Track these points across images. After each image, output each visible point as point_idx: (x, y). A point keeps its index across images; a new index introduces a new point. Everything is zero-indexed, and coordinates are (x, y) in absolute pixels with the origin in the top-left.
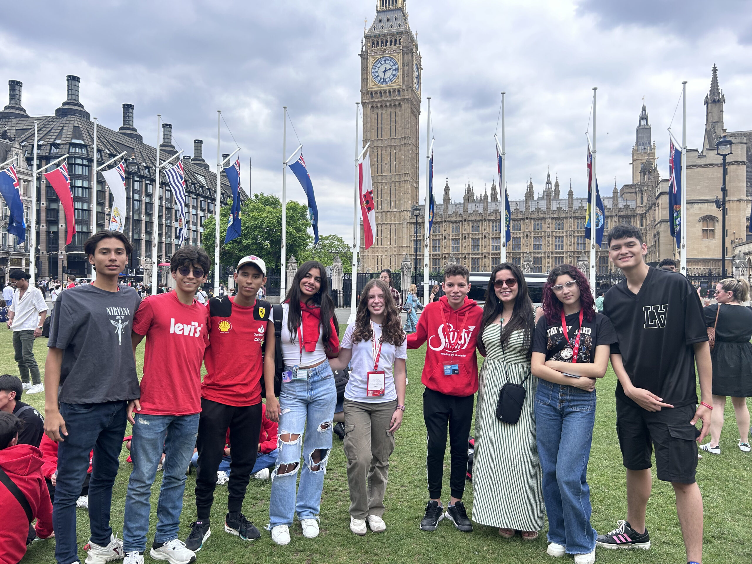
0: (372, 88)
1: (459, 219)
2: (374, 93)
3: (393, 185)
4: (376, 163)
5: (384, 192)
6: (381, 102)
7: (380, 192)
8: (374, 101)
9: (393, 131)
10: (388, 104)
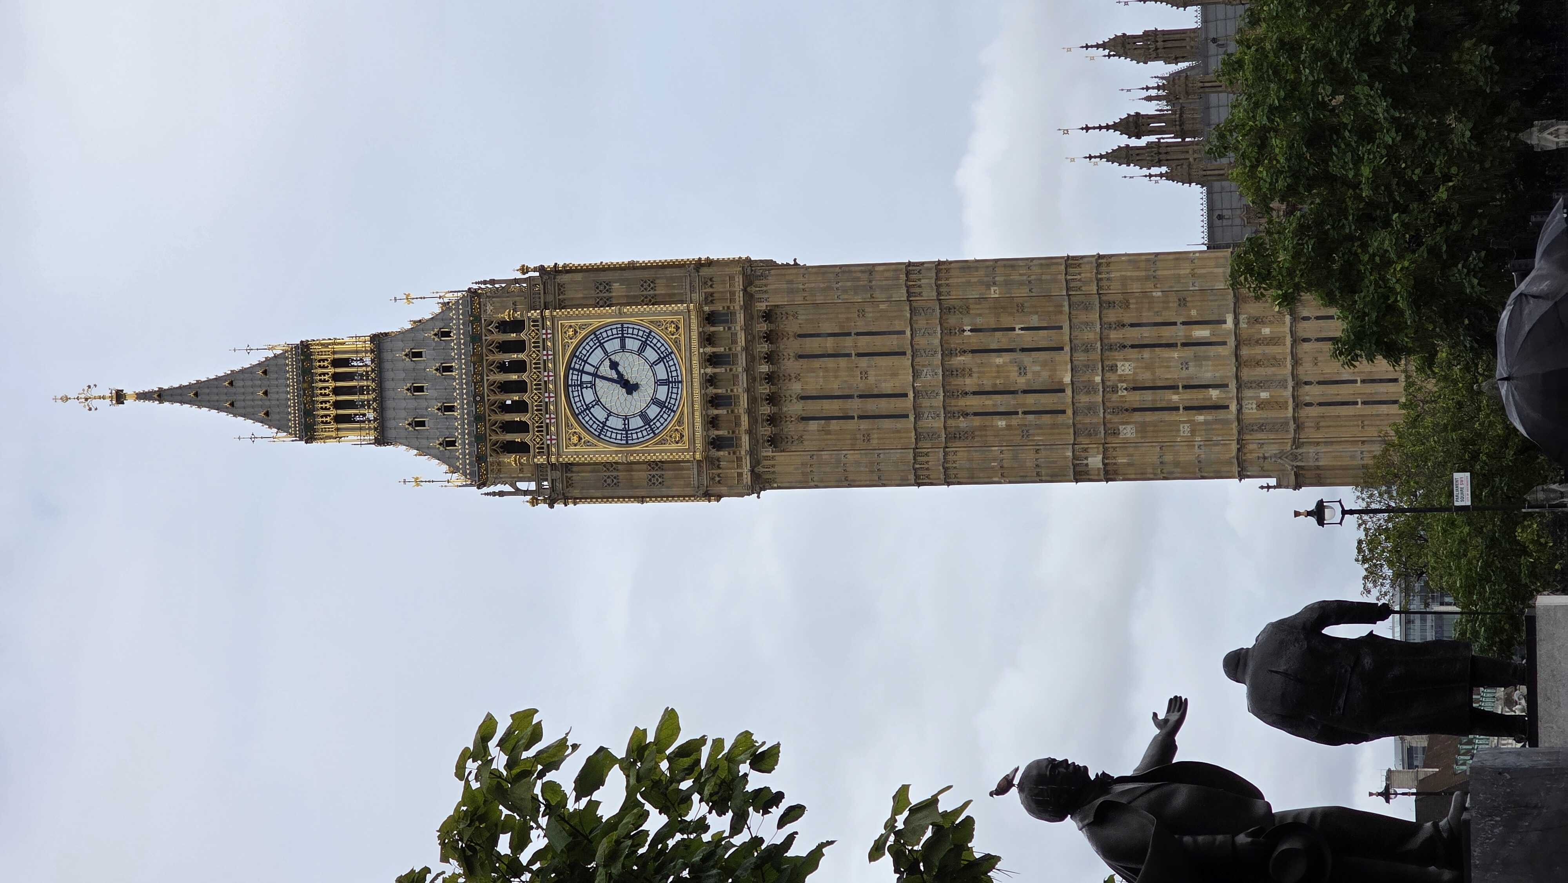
0: (692, 440)
2: (715, 433)
3: (1115, 336)
5: (1146, 377)
7: (1148, 397)
8: (749, 432)
9: (878, 344)
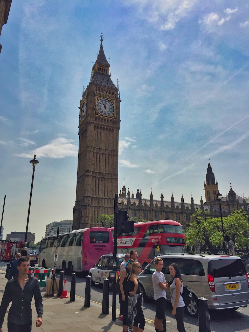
0: (97, 115)
1: (147, 209)
3: (107, 180)
4: (95, 163)
5: (100, 184)
6: (101, 125)
7: (97, 184)
8: (97, 123)
9: (107, 145)
10: (106, 128)
